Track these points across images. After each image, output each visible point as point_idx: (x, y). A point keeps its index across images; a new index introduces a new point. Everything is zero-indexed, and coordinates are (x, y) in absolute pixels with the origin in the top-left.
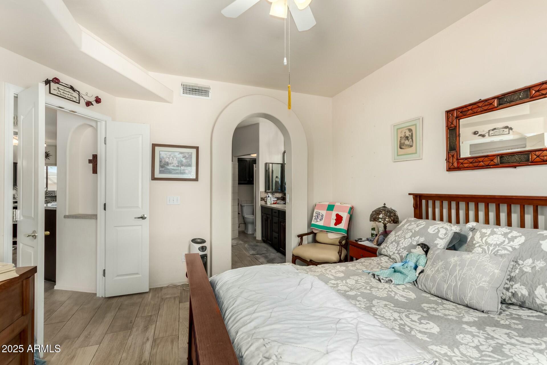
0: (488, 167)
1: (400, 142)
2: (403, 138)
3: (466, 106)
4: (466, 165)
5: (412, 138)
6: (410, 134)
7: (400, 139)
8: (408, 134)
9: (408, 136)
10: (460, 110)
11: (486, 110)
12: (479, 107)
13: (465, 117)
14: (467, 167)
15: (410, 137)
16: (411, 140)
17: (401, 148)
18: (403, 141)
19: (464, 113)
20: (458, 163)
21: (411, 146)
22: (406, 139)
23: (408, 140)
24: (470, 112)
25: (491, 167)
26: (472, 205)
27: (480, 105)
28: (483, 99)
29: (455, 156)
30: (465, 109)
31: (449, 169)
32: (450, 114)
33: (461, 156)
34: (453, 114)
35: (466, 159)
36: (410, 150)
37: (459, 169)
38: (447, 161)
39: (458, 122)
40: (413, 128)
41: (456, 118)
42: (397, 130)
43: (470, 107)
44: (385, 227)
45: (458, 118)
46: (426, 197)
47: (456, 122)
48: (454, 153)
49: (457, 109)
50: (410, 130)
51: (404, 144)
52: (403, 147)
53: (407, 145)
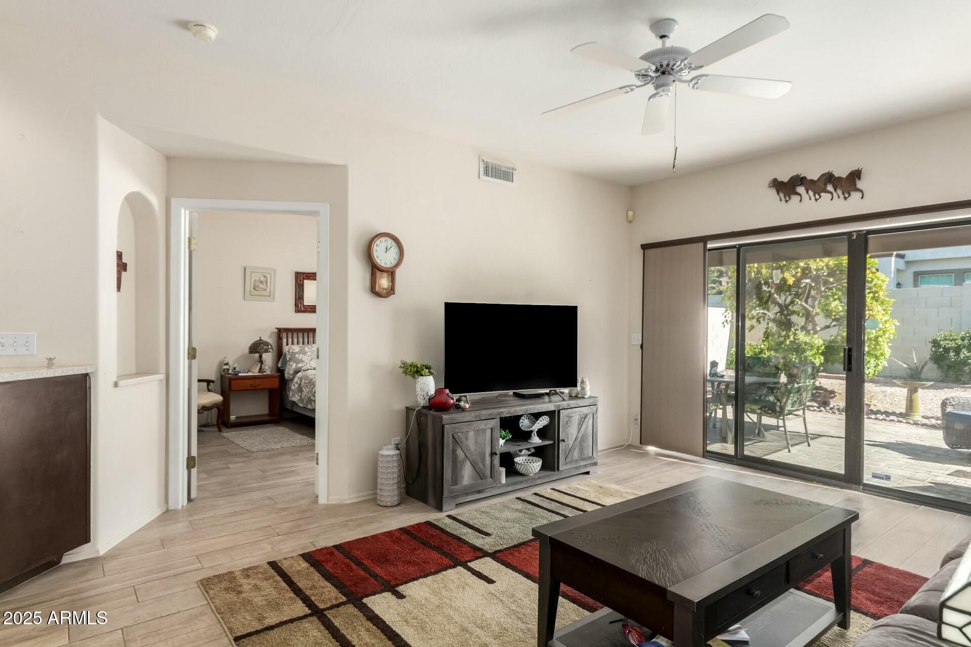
1: (254, 284)
2: (258, 281)
3: (309, 273)
4: (309, 310)
5: (266, 283)
6: (265, 279)
7: (255, 282)
8: (262, 279)
9: (263, 281)
10: (306, 275)
13: (308, 279)
16: (265, 285)
17: (254, 289)
18: (257, 284)
19: (308, 277)
20: (304, 308)
21: (266, 290)
22: (261, 283)
23: (263, 284)
24: (311, 278)
26: (306, 335)
29: (302, 303)
30: (308, 275)
31: (298, 310)
32: (298, 275)
33: (305, 304)
34: (300, 276)
35: (309, 306)
36: (264, 293)
37: (304, 312)
38: (296, 305)
39: (303, 281)
40: (268, 276)
41: (302, 279)
42: (251, 272)
43: (312, 275)
44: (261, 357)
45: (304, 279)
46: (287, 330)
47: (302, 281)
48: (301, 301)
49: (303, 273)
50: (265, 277)
51: (258, 287)
52: (257, 289)
53: (262, 288)
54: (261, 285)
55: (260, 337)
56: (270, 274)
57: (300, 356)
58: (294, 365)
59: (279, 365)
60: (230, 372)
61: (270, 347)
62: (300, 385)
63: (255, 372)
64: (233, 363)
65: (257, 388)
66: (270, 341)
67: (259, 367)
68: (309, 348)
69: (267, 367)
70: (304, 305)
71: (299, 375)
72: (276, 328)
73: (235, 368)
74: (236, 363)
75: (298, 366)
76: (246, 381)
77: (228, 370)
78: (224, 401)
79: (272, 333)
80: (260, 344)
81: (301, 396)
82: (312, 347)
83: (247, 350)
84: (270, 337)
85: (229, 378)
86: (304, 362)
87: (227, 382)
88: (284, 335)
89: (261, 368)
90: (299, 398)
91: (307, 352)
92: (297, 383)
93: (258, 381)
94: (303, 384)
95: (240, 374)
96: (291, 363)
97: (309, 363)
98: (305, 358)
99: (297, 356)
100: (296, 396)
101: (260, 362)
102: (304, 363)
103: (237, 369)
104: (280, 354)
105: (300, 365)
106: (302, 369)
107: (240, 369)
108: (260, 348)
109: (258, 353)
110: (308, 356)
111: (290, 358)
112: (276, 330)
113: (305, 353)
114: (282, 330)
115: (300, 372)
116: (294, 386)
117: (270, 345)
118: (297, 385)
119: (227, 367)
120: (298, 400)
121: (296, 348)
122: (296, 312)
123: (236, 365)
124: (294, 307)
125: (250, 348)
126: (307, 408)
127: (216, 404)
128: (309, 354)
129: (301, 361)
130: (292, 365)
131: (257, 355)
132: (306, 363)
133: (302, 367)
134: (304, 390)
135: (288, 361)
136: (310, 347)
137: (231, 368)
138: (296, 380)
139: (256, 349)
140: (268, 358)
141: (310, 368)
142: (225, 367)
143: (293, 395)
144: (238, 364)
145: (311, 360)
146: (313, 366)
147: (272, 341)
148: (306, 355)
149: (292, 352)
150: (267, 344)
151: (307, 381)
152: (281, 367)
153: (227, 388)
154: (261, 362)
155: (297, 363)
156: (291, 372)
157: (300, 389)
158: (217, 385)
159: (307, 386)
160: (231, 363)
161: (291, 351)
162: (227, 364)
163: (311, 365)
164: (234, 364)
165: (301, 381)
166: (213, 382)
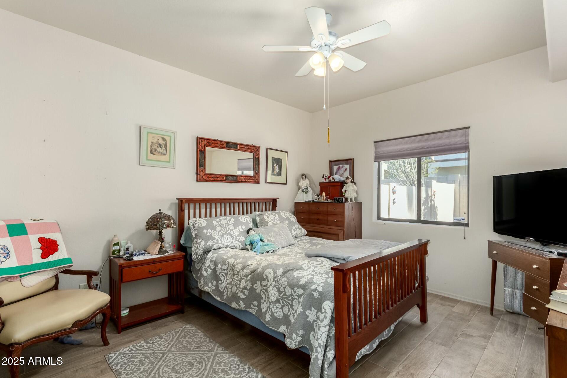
0: (221, 181)
1: (151, 147)
2: (156, 144)
4: (210, 179)
6: (164, 143)
7: (152, 144)
8: (161, 142)
9: (162, 144)
10: (208, 141)
11: (221, 147)
12: (218, 144)
13: (210, 146)
14: (211, 180)
15: (163, 146)
16: (164, 148)
17: (151, 153)
18: (155, 147)
19: (210, 144)
20: (205, 176)
22: (159, 146)
23: (161, 148)
25: (223, 181)
27: (219, 142)
28: (219, 139)
29: (204, 171)
30: (210, 141)
31: (199, 180)
32: (199, 140)
33: (207, 172)
34: (202, 141)
35: (210, 174)
36: (162, 158)
37: (206, 180)
38: (197, 174)
39: (205, 148)
40: (168, 139)
41: (203, 145)
42: (148, 133)
43: (213, 142)
44: (161, 233)
45: (205, 145)
46: (190, 201)
47: (203, 148)
48: (203, 169)
49: (205, 139)
50: (164, 139)
51: (156, 150)
52: (154, 152)
53: (160, 152)
54: (159, 149)
55: (160, 210)
56: (170, 137)
57: (209, 232)
58: (203, 243)
59: (182, 242)
60: (122, 253)
61: (172, 221)
62: (214, 271)
63: (153, 254)
64: (125, 241)
65: (158, 274)
66: (170, 213)
67: (159, 246)
68: (217, 222)
69: (167, 245)
70: (205, 174)
71: (210, 255)
72: (177, 199)
73: (127, 249)
74: (129, 242)
75: (208, 244)
76: (143, 267)
77: (119, 251)
78: (111, 301)
79: (172, 204)
80: (160, 218)
81: (217, 286)
82: (221, 220)
83: (143, 225)
84: (170, 209)
85: (120, 266)
86: (214, 239)
87: (117, 270)
88: (186, 206)
89: (161, 247)
90: (214, 288)
91: (215, 227)
92: (209, 267)
93: (159, 266)
94: (219, 270)
95: (136, 258)
96: (199, 241)
97: (221, 240)
98: (216, 234)
99: (205, 231)
100: (210, 285)
101: (159, 240)
102: (215, 241)
103: (131, 250)
104: (181, 229)
105: (210, 243)
106: (213, 248)
107: (134, 250)
108: (160, 224)
109: (158, 229)
110: (219, 232)
111: (196, 235)
112: (177, 201)
113: (214, 228)
114: (184, 201)
115: (210, 251)
116: (206, 271)
117: (173, 219)
118: (210, 271)
119: (118, 248)
120: (213, 290)
121: (203, 222)
122: (197, 181)
123: (129, 245)
124: (195, 175)
125: (148, 223)
126: (231, 307)
127: (100, 308)
128: (219, 229)
129: (211, 238)
130: (200, 243)
131: (155, 232)
132: (217, 240)
133: (213, 245)
134: (222, 278)
135: (194, 238)
136: (218, 220)
137: (122, 249)
138: (208, 263)
139: (156, 225)
140: (168, 234)
141: (221, 246)
142: (114, 248)
143: (206, 284)
144: (131, 243)
145: (222, 236)
146: (226, 244)
147: (171, 212)
148: (215, 230)
149: (198, 227)
150: (169, 218)
151: (226, 267)
152: (184, 244)
153: (117, 278)
154: (162, 240)
155: (206, 241)
156: (200, 252)
157: (215, 276)
158: (104, 279)
159: (226, 274)
160: (122, 242)
161: (196, 225)
162: (118, 244)
163: (223, 243)
164: (127, 244)
165: (216, 265)
166: (96, 274)
